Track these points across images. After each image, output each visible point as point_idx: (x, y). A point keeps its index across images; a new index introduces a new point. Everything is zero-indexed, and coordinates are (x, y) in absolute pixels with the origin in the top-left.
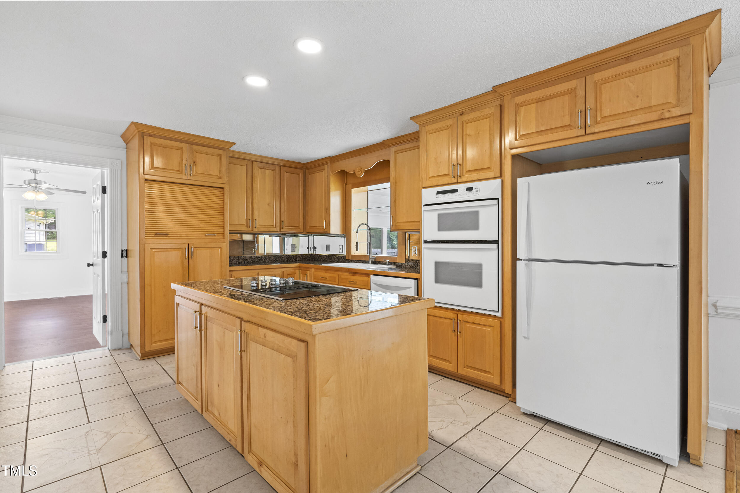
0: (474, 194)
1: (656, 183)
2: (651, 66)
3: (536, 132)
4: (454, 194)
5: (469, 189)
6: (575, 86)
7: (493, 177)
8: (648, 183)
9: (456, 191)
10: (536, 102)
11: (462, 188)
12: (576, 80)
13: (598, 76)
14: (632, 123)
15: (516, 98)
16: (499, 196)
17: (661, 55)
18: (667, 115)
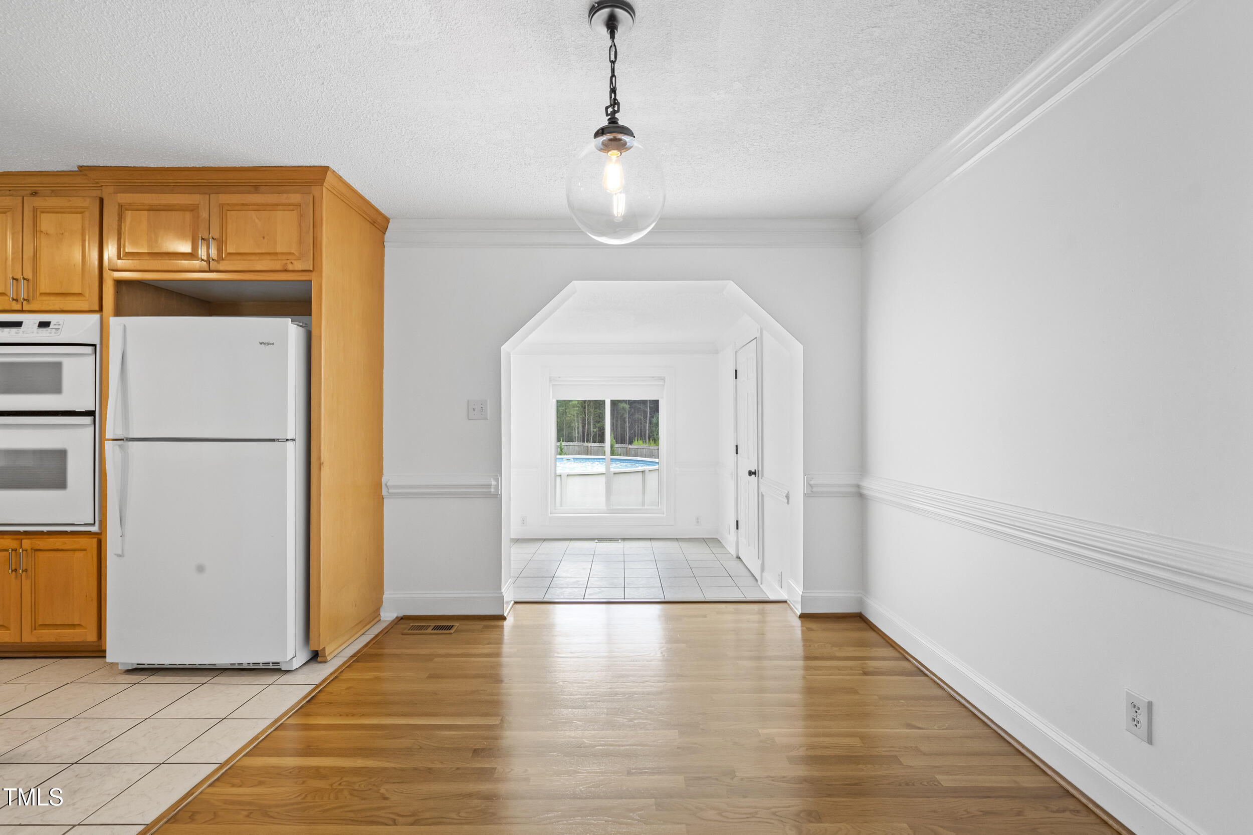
0: (51, 333)
1: (268, 344)
2: (277, 205)
3: (149, 253)
4: (14, 330)
5: (44, 325)
6: (197, 203)
7: (87, 309)
8: (261, 343)
9: (18, 324)
10: (149, 210)
11: (30, 320)
12: (198, 195)
13: (225, 198)
14: (259, 268)
15: (119, 194)
16: (96, 341)
17: (285, 196)
18: (290, 267)
